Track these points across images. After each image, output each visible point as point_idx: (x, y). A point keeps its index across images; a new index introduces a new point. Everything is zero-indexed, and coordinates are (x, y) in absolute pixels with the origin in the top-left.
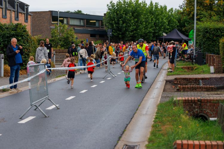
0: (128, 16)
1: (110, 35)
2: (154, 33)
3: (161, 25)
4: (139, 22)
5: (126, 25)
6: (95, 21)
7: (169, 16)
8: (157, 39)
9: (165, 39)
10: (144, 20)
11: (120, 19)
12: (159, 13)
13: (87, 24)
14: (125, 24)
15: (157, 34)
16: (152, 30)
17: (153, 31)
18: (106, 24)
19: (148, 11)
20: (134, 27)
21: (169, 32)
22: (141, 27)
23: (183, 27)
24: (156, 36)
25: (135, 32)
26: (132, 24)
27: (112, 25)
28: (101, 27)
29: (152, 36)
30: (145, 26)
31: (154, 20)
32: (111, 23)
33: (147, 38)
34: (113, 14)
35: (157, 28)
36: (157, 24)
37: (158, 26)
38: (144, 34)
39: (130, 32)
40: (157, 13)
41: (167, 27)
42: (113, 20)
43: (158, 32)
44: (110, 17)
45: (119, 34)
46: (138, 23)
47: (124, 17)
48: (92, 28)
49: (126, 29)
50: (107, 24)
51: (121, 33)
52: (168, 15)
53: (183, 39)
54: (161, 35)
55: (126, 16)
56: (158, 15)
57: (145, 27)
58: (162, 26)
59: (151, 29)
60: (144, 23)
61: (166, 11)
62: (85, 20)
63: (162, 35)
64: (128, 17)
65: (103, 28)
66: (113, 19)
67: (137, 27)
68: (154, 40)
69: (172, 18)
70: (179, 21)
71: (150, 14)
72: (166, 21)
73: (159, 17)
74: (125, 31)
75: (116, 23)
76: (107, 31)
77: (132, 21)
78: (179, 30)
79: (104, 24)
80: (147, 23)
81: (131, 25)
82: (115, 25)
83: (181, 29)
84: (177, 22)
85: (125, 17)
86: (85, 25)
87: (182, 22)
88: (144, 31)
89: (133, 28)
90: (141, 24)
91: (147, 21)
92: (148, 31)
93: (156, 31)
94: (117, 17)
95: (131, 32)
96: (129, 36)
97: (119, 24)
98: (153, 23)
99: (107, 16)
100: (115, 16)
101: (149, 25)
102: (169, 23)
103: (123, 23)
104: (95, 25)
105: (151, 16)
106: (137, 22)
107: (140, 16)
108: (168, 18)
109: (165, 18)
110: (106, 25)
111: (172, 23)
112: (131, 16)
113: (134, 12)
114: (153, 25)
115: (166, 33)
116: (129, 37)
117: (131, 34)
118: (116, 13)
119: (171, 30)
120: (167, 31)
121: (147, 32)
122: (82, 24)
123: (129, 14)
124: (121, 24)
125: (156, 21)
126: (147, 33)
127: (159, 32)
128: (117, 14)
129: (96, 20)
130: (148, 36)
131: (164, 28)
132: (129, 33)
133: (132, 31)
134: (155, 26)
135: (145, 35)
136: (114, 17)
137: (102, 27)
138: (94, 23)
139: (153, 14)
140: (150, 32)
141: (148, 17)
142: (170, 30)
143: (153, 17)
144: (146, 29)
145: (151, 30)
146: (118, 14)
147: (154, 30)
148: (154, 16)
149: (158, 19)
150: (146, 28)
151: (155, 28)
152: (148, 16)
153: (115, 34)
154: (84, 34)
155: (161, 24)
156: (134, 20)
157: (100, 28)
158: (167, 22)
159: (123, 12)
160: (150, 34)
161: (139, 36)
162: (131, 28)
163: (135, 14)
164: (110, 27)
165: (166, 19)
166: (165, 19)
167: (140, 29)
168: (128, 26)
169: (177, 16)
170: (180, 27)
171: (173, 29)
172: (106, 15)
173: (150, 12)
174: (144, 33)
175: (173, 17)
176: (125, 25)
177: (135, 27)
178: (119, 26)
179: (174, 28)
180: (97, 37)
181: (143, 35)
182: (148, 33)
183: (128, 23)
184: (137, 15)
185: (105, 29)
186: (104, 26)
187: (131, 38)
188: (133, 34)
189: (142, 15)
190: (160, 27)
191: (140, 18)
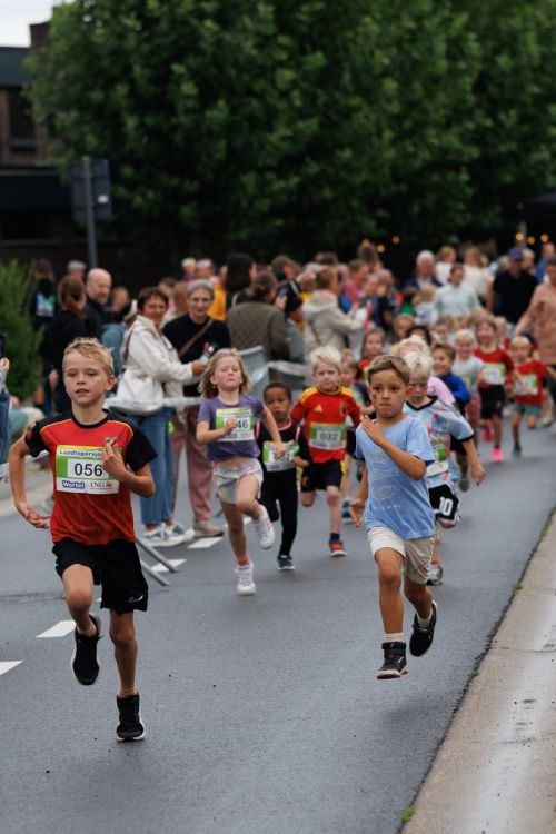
0: (244, 30)
1: (98, 206)
2: (483, 169)
3: (536, 89)
4: (347, 78)
5: (233, 111)
10: (382, 59)
11: (179, 58)
14: (221, 103)
15: (508, 178)
17: (474, 152)
18: (51, 117)
20: (301, 125)
22: (364, 118)
25: (313, 168)
26: (281, 105)
27: (106, 118)
28: (15, 150)
29: (469, 191)
30: (395, 108)
31: (474, 46)
32: (101, 107)
33: (424, 212)
34: (106, 23)
35: (510, 118)
36: (501, 86)
37: (510, 104)
38: (397, 180)
39: (270, 176)
42: (110, 83)
43: (514, 157)
44: (84, 49)
45: (177, 198)
46: (338, 87)
47: (206, 45)
49: (231, 150)
50: (65, 118)
51: (191, 186)
54: (541, 175)
55: (228, 37)
57: (398, 119)
59: (456, 129)
60: (390, 85)
64: (248, 46)
66: (116, 70)
67: (328, 124)
68: (486, 223)
73: (516, 22)
74: (225, 165)
75: (140, 104)
76: (64, 176)
77: (286, 75)
79: (38, 114)
80: (418, 87)
81: (272, 113)
82: (131, 122)
85: (219, 43)
88: (390, 154)
89: (293, 139)
90: (362, 91)
91: (415, 64)
92: (425, 155)
93: (503, 149)
94: (146, 48)
95: (281, 173)
96: (264, 205)
97: (170, 109)
98: (467, 82)
99: (60, 46)
100: (131, 42)
101: (430, 95)
103: (206, 98)
105: (447, 22)
106: (327, 77)
107: (353, 25)
110: (52, 127)
112: (270, 29)
114: (471, 99)
117: (279, 185)
118: (139, 10)
121: (418, 164)
123: (253, 12)
124: (188, 111)
125: (489, 60)
127: (528, 150)
128: (148, 22)
130: (431, 199)
132: (263, 184)
133: (287, 165)
134: (491, 99)
135: (403, 188)
136: (118, 54)
137: (18, 142)
140: (445, 162)
141: (421, 28)
143: (467, 28)
144: (412, 133)
145: (452, 139)
147: (479, 137)
148: (472, 19)
149: (511, 43)
150: (407, 124)
151: (488, 122)
152: (419, 18)
153: (138, 201)
155: (536, 81)
156: (298, 66)
157: (7, 157)
160: (450, 176)
161: (355, 203)
162: (274, 138)
163: (304, 15)
164: (91, 141)
167: (359, 143)
168: (252, 119)
172: (53, 31)
174: (394, 169)
176: (219, 112)
177: (310, 126)
178: (175, 128)
181: (383, 193)
182: (432, 166)
183: (251, 93)
184: (321, 19)
185: (47, 162)
186: (42, 131)
187: (279, 222)
188: (301, 186)
189: (368, 20)
190: (531, 111)
191: (354, 41)
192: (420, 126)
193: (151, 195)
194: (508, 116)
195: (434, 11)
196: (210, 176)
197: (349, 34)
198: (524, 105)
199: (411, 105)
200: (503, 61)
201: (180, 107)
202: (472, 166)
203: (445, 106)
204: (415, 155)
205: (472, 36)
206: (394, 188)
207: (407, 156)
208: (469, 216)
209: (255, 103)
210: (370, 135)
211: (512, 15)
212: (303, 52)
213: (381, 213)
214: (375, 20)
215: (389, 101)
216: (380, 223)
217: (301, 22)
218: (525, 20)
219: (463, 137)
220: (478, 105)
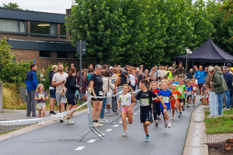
0: (115, 13)
1: (82, 52)
2: (167, 49)
3: (180, 31)
4: (138, 26)
5: (112, 32)
6: (49, 25)
7: (195, 15)
8: (172, 60)
9: (190, 60)
10: (146, 22)
11: (100, 19)
12: (177, 9)
13: (32, 31)
14: (109, 30)
15: (172, 51)
16: (163, 43)
17: (165, 45)
18: (70, 30)
19: (154, 4)
20: (127, 36)
21: (197, 46)
22: (141, 36)
23: (223, 36)
24: (171, 54)
25: (129, 46)
26: (123, 31)
27: (83, 32)
28: (61, 37)
29: (164, 54)
30: (148, 34)
31: (167, 21)
32: (82, 29)
33: (153, 58)
34: (84, 10)
35: (174, 38)
36: (172, 30)
37: (174, 34)
38: (148, 50)
39: (119, 47)
40: (172, 9)
41: (193, 36)
42: (85, 23)
44: (79, 15)
46: (136, 28)
47: (107, 16)
48: (43, 38)
49: (111, 41)
50: (74, 31)
51: (101, 48)
52: (194, 13)
53: (224, 59)
54: (180, 51)
55: (112, 15)
56: (174, 12)
57: (149, 36)
58: (183, 34)
59: (161, 39)
60: (147, 28)
61: (191, 3)
62: (29, 23)
63: (182, 53)
64: (116, 17)
65: (65, 38)
66: (86, 21)
67: (133, 36)
68: (167, 61)
69: (203, 18)
70: (217, 23)
71: (159, 10)
72: (190, 24)
73: (176, 16)
74: (109, 44)
75: (91, 29)
77: (124, 25)
78: (215, 41)
79: (67, 29)
80: (154, 29)
81: (120, 33)
82: (88, 33)
83: (219, 39)
84: (213, 26)
85: (110, 16)
86: (29, 32)
87: (221, 25)
88: (146, 44)
89: (125, 39)
90: (141, 29)
91: (154, 24)
92: (154, 45)
93: (172, 45)
94: (93, 16)
95: (122, 47)
96: (117, 54)
97: (97, 30)
98: (165, 29)
99: (74, 15)
100: (90, 15)
101: (156, 31)
102: (195, 29)
103: (106, 28)
104: (49, 33)
105: (162, 15)
106: (133, 26)
107: (140, 14)
108: (194, 19)
109: (188, 18)
110: (70, 33)
111: (202, 29)
112: (121, 14)
113: (127, 7)
114: (165, 33)
115: (191, 48)
116: (117, 56)
117: (121, 49)
118: (92, 7)
119: (200, 42)
120: (192, 44)
121: (153, 47)
122: (23, 30)
123: (118, 10)
124: (101, 31)
125: (170, 24)
126: (152, 49)
127: (177, 46)
128: (94, 10)
129: (51, 23)
130: (155, 55)
131: (187, 39)
132: (117, 49)
134: (170, 33)
135: (149, 52)
136: (86, 17)
138: (47, 30)
139: (164, 11)
140: (159, 47)
141: (155, 16)
142: (198, 42)
143: (166, 17)
144: (152, 40)
145: (161, 42)
146: (96, 10)
147: (166, 42)
148: (167, 15)
149: (175, 21)
150: (151, 38)
151: (169, 39)
152: (155, 14)
153: (89, 51)
154: (28, 51)
155: (180, 30)
156: (127, 22)
157: (59, 39)
158: (192, 26)
159: (106, 6)
160: (160, 50)
161: (138, 55)
162: (121, 39)
163: (129, 11)
164: (79, 36)
165: (190, 19)
166: (189, 21)
167: (139, 41)
168: (116, 34)
169: (213, 15)
170: (218, 36)
171: (204, 41)
173: (159, 6)
174: (147, 48)
175: (205, 17)
176: (108, 32)
177: (129, 37)
178: (98, 35)
179: (206, 38)
180: (54, 56)
181: (144, 53)
182: (156, 48)
183: (116, 28)
184: (133, 13)
185: (68, 41)
186: (68, 33)
187: (120, 58)
188: (126, 50)
189: (143, 13)
190: (178, 36)
191: (140, 18)
192: (154, 38)
193: (92, 50)
194: (173, 37)
195: (158, 13)
196: (106, 46)
197: (139, 16)
198: (177, 35)
199: (152, 33)
200: (173, 25)
201: (100, 30)
202: (165, 48)
203: (159, 34)
204: (152, 45)
205: (166, 19)
206: (147, 52)
207: (150, 45)
208: (163, 59)
209: (117, 31)
210: (142, 40)
211: (175, 15)
212: (128, 20)
213: (143, 57)
214: (145, 13)
215: (147, 32)
216: (143, 60)
217: (128, 13)
218: (178, 16)
219: (163, 41)
220: (166, 34)
